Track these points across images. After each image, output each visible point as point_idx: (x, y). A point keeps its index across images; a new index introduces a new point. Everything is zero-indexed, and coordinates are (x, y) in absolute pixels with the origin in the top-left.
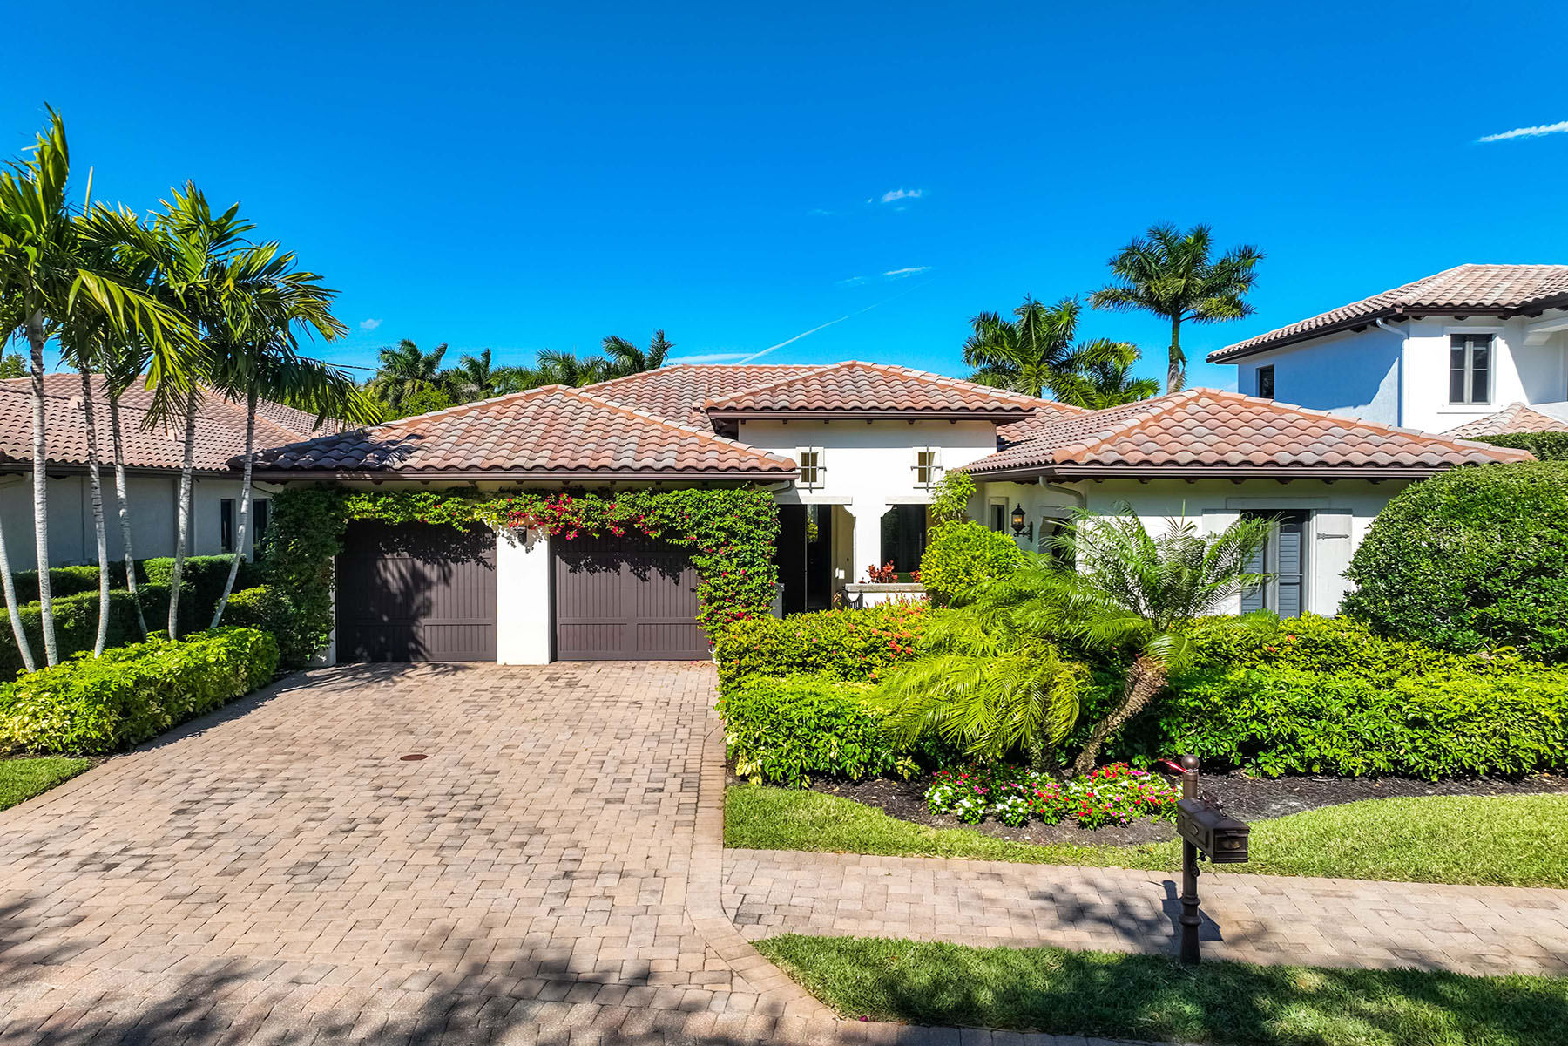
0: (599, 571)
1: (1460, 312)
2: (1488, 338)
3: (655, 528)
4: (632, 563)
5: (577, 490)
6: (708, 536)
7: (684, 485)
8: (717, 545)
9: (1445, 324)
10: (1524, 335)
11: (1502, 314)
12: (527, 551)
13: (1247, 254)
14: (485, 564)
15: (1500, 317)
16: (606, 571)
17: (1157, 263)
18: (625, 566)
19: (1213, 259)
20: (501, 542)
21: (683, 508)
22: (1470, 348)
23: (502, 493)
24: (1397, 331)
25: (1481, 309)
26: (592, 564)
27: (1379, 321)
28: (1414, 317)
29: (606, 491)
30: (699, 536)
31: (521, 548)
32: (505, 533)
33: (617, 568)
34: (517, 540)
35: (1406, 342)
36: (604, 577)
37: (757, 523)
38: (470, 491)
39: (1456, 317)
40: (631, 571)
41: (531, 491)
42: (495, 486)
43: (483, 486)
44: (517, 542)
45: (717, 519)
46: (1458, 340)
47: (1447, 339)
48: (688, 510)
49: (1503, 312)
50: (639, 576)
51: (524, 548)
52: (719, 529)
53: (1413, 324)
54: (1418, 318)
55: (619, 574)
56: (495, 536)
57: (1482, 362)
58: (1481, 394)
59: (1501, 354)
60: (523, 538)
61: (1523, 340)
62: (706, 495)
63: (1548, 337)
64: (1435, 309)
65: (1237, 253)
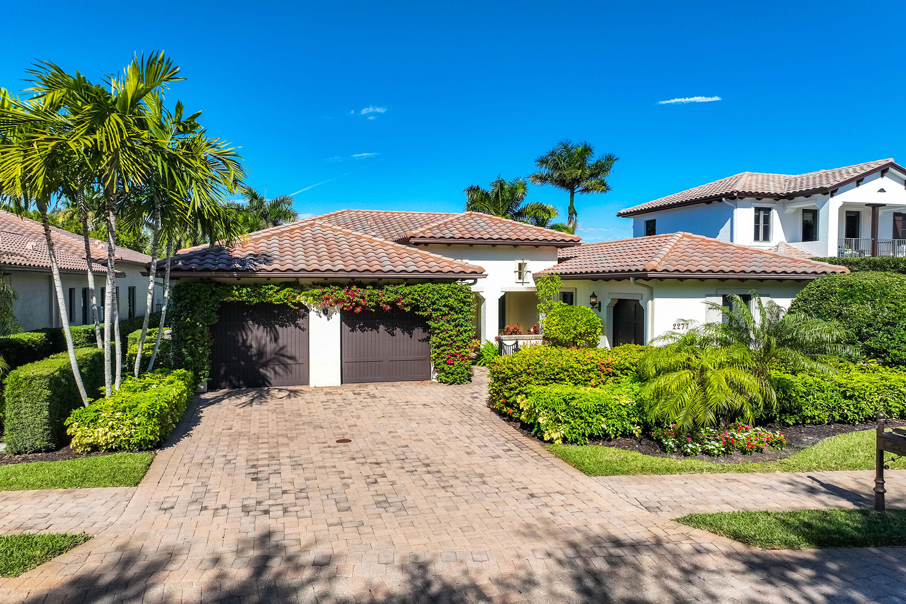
0: (367, 331)
1: (759, 196)
2: (769, 209)
3: (407, 306)
4: (386, 325)
5: (361, 285)
6: (437, 310)
7: (423, 281)
8: (442, 315)
9: (752, 202)
10: (784, 209)
11: (777, 198)
12: (328, 319)
13: (610, 159)
14: (300, 328)
15: (775, 200)
16: (371, 330)
17: (564, 161)
18: (382, 327)
19: (591, 161)
20: (312, 315)
21: (425, 294)
22: (762, 214)
23: (315, 285)
24: (731, 205)
25: (769, 195)
26: (363, 327)
27: (723, 199)
28: (739, 198)
29: (378, 284)
30: (433, 310)
31: (324, 318)
32: (315, 309)
33: (377, 328)
34: (322, 313)
35: (735, 210)
36: (370, 334)
37: (464, 303)
38: (295, 284)
39: (757, 199)
40: (386, 330)
41: (334, 284)
42: (309, 281)
43: (302, 281)
44: (322, 314)
45: (443, 300)
46: (758, 210)
47: (753, 209)
48: (427, 295)
49: (777, 197)
50: (390, 333)
51: (326, 317)
52: (445, 306)
53: (739, 201)
54: (742, 198)
55: (378, 332)
56: (308, 311)
57: (767, 220)
58: (766, 238)
59: (775, 216)
60: (326, 312)
61: (784, 211)
62: (436, 287)
63: (794, 210)
64: (750, 194)
65: (604, 158)
